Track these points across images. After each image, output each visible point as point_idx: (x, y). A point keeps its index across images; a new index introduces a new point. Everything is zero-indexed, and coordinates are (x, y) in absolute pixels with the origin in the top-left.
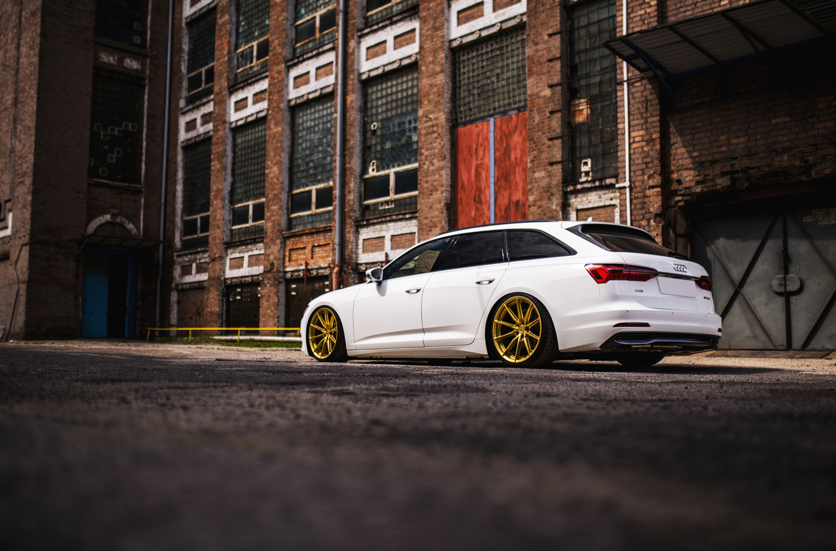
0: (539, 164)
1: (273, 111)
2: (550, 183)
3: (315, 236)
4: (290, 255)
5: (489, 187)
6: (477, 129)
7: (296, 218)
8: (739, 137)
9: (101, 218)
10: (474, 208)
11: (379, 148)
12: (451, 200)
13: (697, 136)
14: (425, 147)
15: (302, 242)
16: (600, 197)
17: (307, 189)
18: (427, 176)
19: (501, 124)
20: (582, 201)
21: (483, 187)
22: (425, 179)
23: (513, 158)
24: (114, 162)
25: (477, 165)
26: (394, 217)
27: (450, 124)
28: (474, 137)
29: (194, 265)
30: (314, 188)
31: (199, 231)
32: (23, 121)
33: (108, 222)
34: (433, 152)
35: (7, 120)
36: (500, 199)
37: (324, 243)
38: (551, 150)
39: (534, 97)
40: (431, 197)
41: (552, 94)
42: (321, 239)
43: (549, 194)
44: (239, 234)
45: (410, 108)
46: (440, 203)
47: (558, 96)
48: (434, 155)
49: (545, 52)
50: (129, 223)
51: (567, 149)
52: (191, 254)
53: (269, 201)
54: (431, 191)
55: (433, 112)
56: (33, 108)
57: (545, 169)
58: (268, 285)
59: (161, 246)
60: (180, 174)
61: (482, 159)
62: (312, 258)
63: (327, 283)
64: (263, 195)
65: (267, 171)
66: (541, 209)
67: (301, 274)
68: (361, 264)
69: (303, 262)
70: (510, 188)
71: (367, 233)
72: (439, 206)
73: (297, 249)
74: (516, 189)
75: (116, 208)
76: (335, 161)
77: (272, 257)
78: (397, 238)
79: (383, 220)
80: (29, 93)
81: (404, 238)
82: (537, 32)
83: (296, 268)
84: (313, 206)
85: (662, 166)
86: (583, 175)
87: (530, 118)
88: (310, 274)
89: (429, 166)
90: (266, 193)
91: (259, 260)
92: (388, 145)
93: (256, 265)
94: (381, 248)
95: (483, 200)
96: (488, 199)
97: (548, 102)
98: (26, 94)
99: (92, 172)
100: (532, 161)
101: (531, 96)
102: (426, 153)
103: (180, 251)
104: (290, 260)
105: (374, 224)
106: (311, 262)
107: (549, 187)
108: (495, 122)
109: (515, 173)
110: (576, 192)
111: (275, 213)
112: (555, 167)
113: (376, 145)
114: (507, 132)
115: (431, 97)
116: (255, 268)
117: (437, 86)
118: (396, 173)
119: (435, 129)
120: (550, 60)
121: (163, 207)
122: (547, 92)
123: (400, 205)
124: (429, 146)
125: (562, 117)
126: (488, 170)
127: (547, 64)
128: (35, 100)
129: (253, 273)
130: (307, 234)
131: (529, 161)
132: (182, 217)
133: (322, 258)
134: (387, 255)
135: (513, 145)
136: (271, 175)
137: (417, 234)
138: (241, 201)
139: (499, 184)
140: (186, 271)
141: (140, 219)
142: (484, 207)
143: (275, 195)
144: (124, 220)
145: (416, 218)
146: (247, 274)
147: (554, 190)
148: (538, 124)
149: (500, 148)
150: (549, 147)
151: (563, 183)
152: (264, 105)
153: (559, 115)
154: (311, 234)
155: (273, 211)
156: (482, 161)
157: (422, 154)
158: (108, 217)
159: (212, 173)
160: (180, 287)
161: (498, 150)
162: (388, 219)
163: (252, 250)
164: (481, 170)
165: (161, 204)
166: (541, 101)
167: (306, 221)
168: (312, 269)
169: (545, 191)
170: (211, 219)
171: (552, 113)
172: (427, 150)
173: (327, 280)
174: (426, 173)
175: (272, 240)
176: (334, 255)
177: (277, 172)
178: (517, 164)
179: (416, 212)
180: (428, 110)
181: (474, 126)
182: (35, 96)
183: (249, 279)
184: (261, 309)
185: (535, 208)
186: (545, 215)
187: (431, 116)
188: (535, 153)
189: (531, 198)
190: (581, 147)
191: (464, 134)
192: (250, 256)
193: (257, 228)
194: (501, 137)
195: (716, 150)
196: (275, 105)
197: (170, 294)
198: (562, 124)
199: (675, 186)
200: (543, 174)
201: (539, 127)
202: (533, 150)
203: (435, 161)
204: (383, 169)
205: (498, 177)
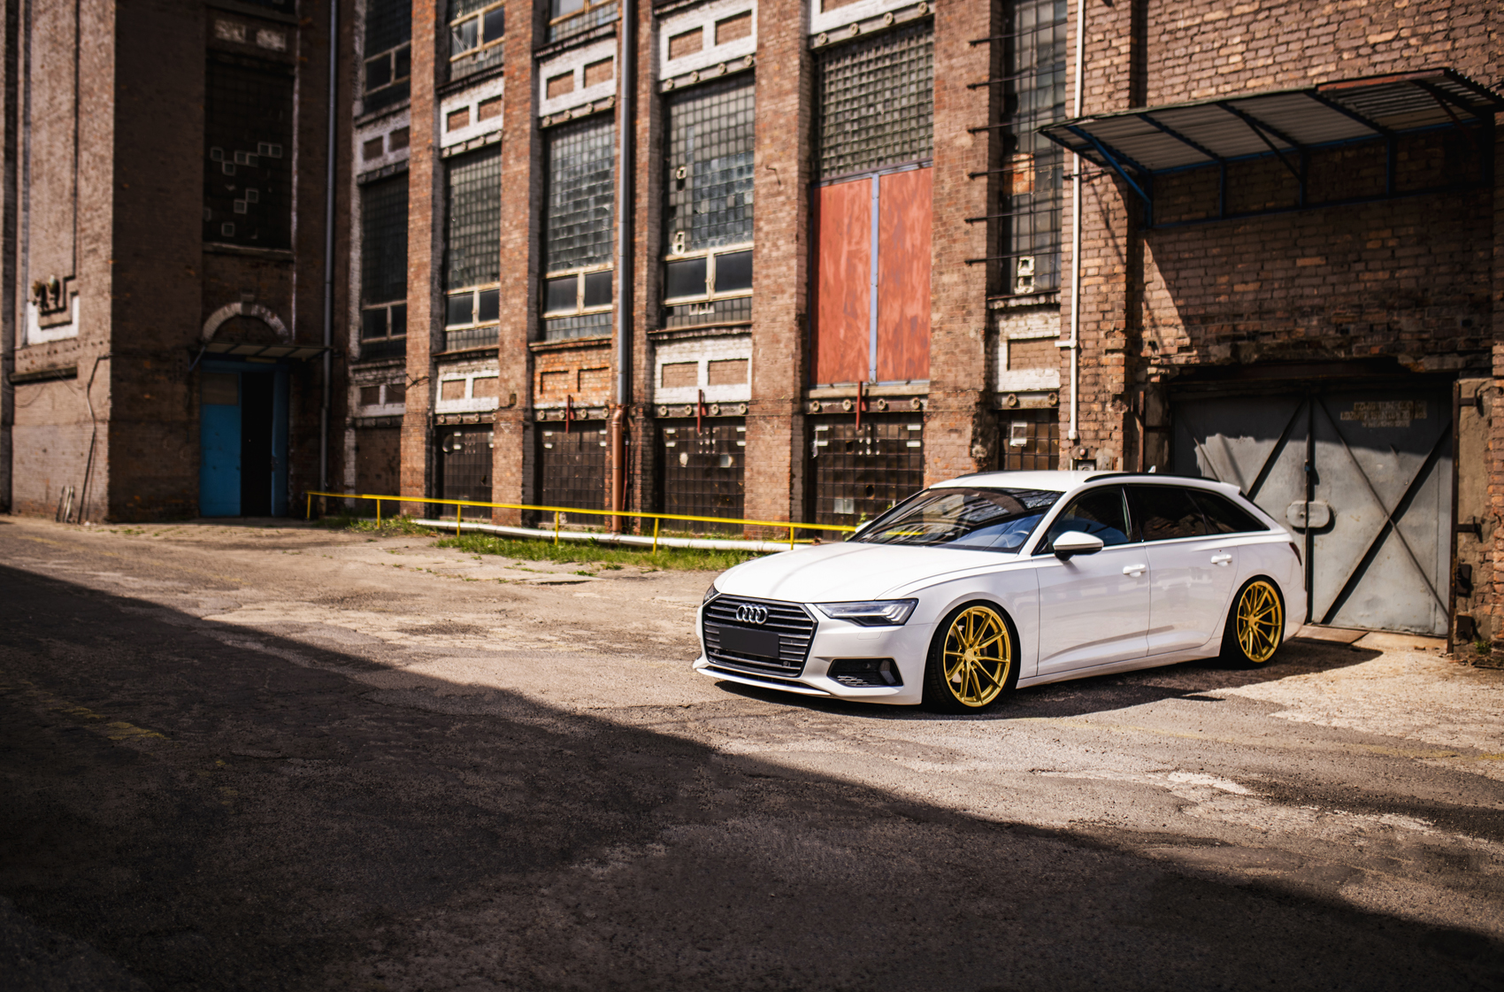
0: (950, 261)
1: (512, 135)
2: (967, 294)
3: (583, 353)
4: (542, 382)
5: (868, 290)
6: (852, 192)
7: (551, 319)
8: (1246, 283)
9: (226, 309)
10: (844, 323)
11: (689, 209)
12: (807, 308)
13: (1183, 274)
14: (765, 216)
15: (563, 363)
17: (570, 272)
18: (768, 267)
19: (891, 185)
20: (1017, 326)
21: (859, 290)
22: (764, 272)
23: (908, 245)
24: (245, 212)
25: (850, 253)
26: (714, 332)
27: (807, 181)
28: (846, 203)
29: (383, 388)
30: (581, 271)
31: (390, 330)
32: (92, 145)
33: (237, 316)
34: (777, 226)
35: (63, 139)
36: (886, 312)
37: (598, 366)
38: (970, 240)
39: (944, 146)
40: (774, 303)
41: (974, 145)
42: (593, 359)
43: (964, 312)
44: (457, 340)
45: (741, 145)
46: (788, 313)
47: (983, 149)
48: (780, 232)
49: (963, 71)
50: (272, 317)
51: (996, 238)
52: (377, 369)
53: (507, 290)
54: (774, 293)
55: (779, 159)
56: (107, 125)
57: (959, 271)
58: (507, 431)
59: (327, 355)
60: (356, 232)
61: (858, 243)
62: (579, 389)
63: (603, 432)
64: (495, 276)
65: (503, 238)
66: (950, 336)
67: (561, 415)
68: (659, 406)
69: (564, 396)
70: (903, 295)
71: (669, 354)
72: (786, 318)
73: (553, 373)
74: (913, 298)
75: (250, 291)
76: (616, 229)
77: (512, 384)
78: (718, 367)
79: (696, 334)
80: (99, 97)
81: (728, 366)
82: (952, 34)
83: (552, 405)
84: (580, 301)
85: (1127, 318)
86: (1021, 281)
87: (937, 183)
88: (575, 415)
89: (771, 251)
90: (502, 276)
91: (491, 386)
92: (705, 207)
93: (486, 396)
94: (692, 380)
95: (859, 311)
96: (866, 311)
97: (968, 158)
98: (94, 99)
99: (210, 233)
100: (939, 255)
101: (940, 144)
102: (766, 228)
103: (359, 362)
104: (542, 391)
105: (680, 340)
106: (576, 396)
107: (965, 300)
108: (879, 183)
109: (910, 270)
110: (1008, 312)
111: (517, 311)
112: (975, 267)
113: (684, 205)
114: (899, 201)
115: (776, 133)
116: (484, 400)
117: (785, 113)
118: (718, 257)
119: (782, 188)
120: (973, 87)
121: (328, 287)
122: (966, 140)
123: (724, 311)
124: (772, 216)
125: (988, 184)
126: (867, 263)
127: (968, 91)
128: (111, 111)
129: (482, 409)
130: (570, 350)
131: (933, 254)
132: (361, 304)
133: (594, 389)
134: (701, 394)
135: (909, 224)
136: (510, 246)
137: (750, 362)
138: (460, 285)
139: (885, 286)
140: (369, 397)
141: (290, 308)
142: (860, 324)
143: (516, 279)
144: (263, 310)
145: (749, 335)
146: (471, 409)
147: (973, 306)
148: (949, 194)
149: (888, 227)
150: (967, 233)
151: (988, 295)
152: (496, 123)
153: (984, 180)
154: (577, 349)
155: (514, 306)
156: (858, 247)
157: (759, 229)
158: (237, 307)
159: (410, 234)
160: (359, 424)
161: (885, 230)
162: (704, 333)
163: (479, 370)
164: (856, 261)
165: (324, 283)
166: (955, 154)
167: (569, 327)
168: (579, 409)
169: (958, 307)
170: (409, 313)
171: (973, 176)
172: (769, 222)
173: (604, 428)
174: (766, 261)
175: (512, 355)
176: (615, 387)
177: (519, 240)
178: (914, 256)
179: (749, 326)
180: (771, 155)
181: (846, 185)
182: (111, 104)
183: (474, 419)
184: (495, 470)
185: (941, 333)
186: (957, 346)
187: (776, 165)
188: (944, 241)
189: (936, 317)
190: (1018, 235)
191: (831, 197)
192: (475, 379)
193: (487, 332)
194: (889, 208)
195: (1210, 299)
196: (516, 126)
197: (343, 436)
198: (989, 195)
199: (1147, 351)
200: (955, 278)
201: (951, 199)
202: (941, 237)
203: (781, 243)
204: (696, 247)
205: (883, 274)
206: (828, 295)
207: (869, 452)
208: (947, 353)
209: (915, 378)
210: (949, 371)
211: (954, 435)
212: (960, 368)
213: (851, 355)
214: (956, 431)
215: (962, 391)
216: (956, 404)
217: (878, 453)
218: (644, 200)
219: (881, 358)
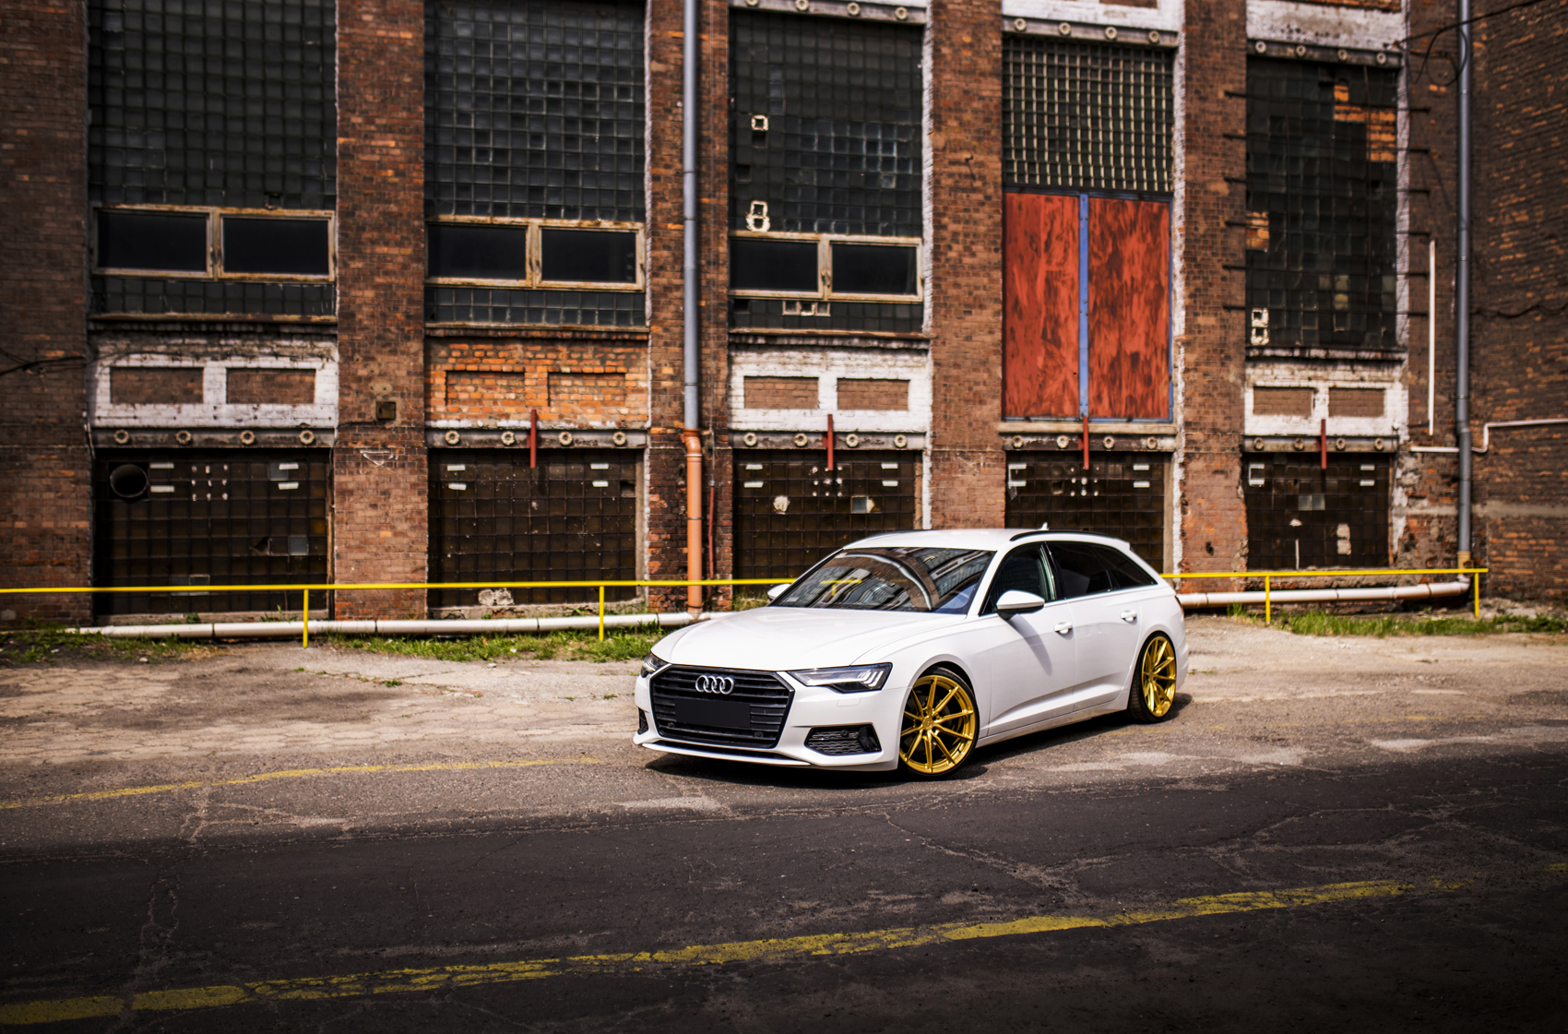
0: (1205, 303)
2: (1226, 338)
3: (561, 348)
5: (1077, 318)
6: (1050, 207)
7: (453, 287)
10: (1043, 351)
11: (777, 175)
14: (950, 213)
15: (507, 358)
16: (1293, 373)
17: (503, 219)
18: (956, 274)
20: (1263, 375)
21: (1062, 318)
23: (1126, 276)
25: (1049, 272)
28: (1044, 218)
30: (534, 223)
34: (971, 228)
36: (1100, 345)
38: (1228, 286)
39: (1197, 188)
40: (968, 318)
41: (1231, 194)
42: (587, 359)
43: (1223, 356)
46: (991, 332)
47: (1240, 200)
48: (976, 235)
49: (1219, 118)
55: (972, 149)
57: (1216, 315)
58: (379, 462)
61: (1059, 264)
62: (548, 400)
66: (1208, 378)
68: (741, 432)
70: (1121, 328)
71: (759, 364)
73: (478, 373)
74: (1134, 334)
77: (380, 385)
78: (855, 387)
81: (873, 387)
82: (1204, 78)
84: (534, 270)
86: (1254, 331)
87: (1190, 223)
89: (961, 255)
95: (1063, 339)
96: (1074, 339)
97: (1224, 205)
100: (1190, 296)
101: (1192, 184)
102: (953, 226)
104: (447, 400)
105: (784, 347)
107: (1225, 345)
108: (1089, 204)
109: (1130, 303)
110: (1256, 359)
112: (1234, 314)
113: (767, 166)
114: (1115, 227)
115: (967, 116)
117: (983, 97)
118: (838, 246)
119: (978, 184)
120: (1228, 137)
122: (1222, 188)
123: (849, 316)
124: (962, 214)
125: (1245, 236)
126: (1074, 286)
127: (1222, 140)
129: (263, 422)
130: (529, 340)
134: (831, 420)
135: (1126, 255)
137: (915, 385)
138: (148, 194)
139: (1097, 316)
142: (1064, 354)
147: (1232, 352)
148: (1204, 236)
149: (1101, 254)
150: (1224, 279)
151: (1245, 342)
153: (1240, 230)
154: (549, 340)
156: (1061, 268)
161: (1096, 256)
164: (1059, 284)
166: (1211, 199)
167: (503, 304)
169: (1215, 351)
171: (1229, 222)
172: (957, 221)
174: (954, 267)
175: (380, 337)
178: (1134, 289)
180: (958, 140)
181: (1043, 197)
185: (1197, 374)
186: (1215, 388)
187: (967, 155)
188: (1199, 282)
189: (1190, 357)
190: (1252, 288)
191: (1020, 207)
193: (254, 290)
194: (1102, 234)
198: (1244, 246)
200: (1211, 321)
201: (1206, 242)
202: (1195, 278)
203: (978, 248)
204: (791, 226)
205: (1095, 304)
206: (1020, 317)
207: (1084, 493)
208: (1203, 395)
209: (1137, 416)
210: (1207, 413)
211: (1220, 477)
212: (1219, 410)
213: (1053, 388)
214: (1221, 472)
215: (1224, 433)
216: (1218, 446)
217: (1096, 494)
218: (719, 148)
219: (1094, 393)
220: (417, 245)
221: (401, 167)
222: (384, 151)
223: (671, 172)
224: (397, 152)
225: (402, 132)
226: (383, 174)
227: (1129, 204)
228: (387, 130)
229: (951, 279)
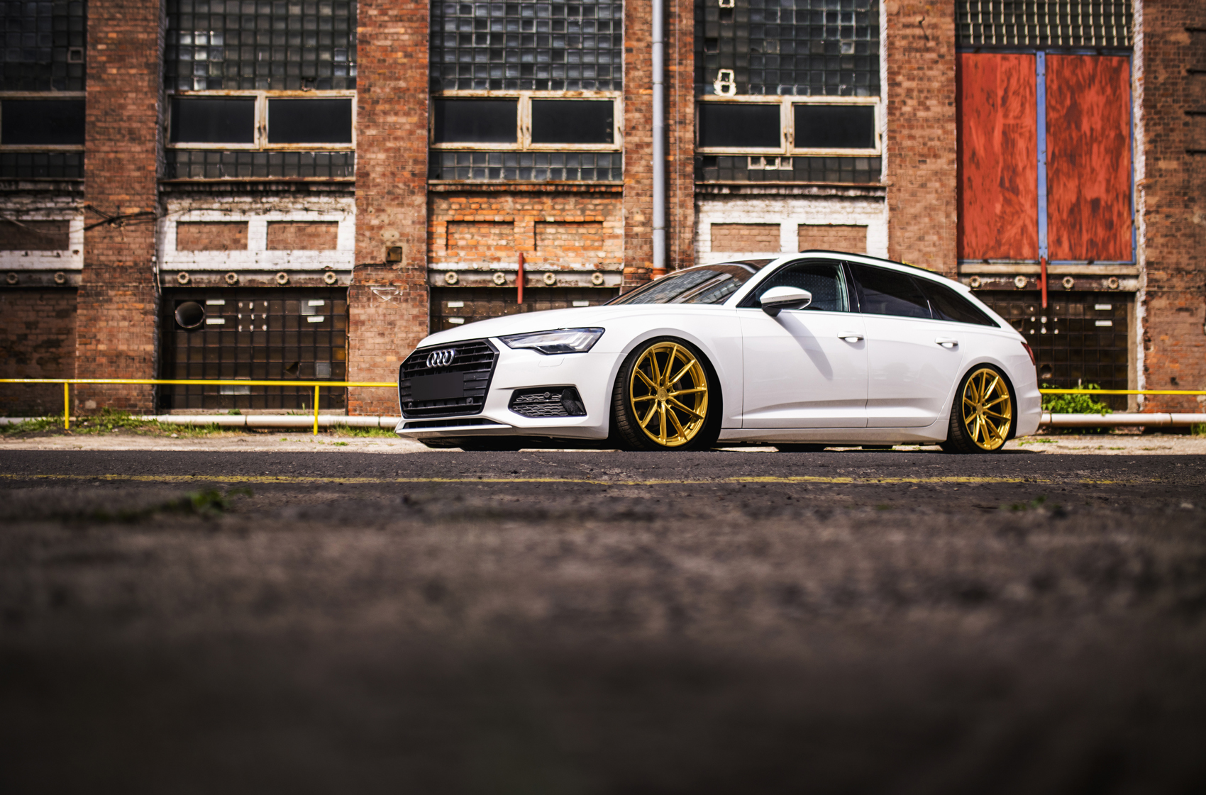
0: (1166, 148)
2: (1189, 182)
3: (546, 200)
4: (447, 233)
5: (1035, 168)
6: (1006, 65)
10: (1001, 198)
11: (742, 46)
14: (904, 71)
15: (499, 210)
17: (498, 93)
18: (911, 127)
19: (1063, 65)
21: (1019, 165)
23: (1085, 127)
25: (1006, 126)
28: (1000, 75)
30: (525, 95)
34: (925, 85)
36: (1058, 192)
37: (579, 219)
38: (1190, 131)
39: (1157, 39)
40: (923, 166)
41: (1192, 43)
42: (569, 210)
43: (1186, 198)
47: (1203, 48)
53: (377, 103)
55: (926, 13)
57: (1178, 159)
58: (386, 298)
61: (1016, 118)
62: (535, 246)
66: (1171, 220)
67: (498, 279)
69: (506, 254)
70: (1080, 176)
71: (724, 212)
74: (1094, 181)
78: (814, 231)
81: (832, 232)
83: (476, 266)
88: (527, 280)
89: (915, 110)
94: (766, 245)
95: (1021, 187)
96: (1032, 187)
97: (1185, 54)
100: (1153, 142)
102: (907, 83)
104: (447, 246)
105: (746, 197)
107: (1188, 188)
108: (1046, 61)
109: (1090, 152)
112: (1196, 158)
113: (733, 38)
114: (1073, 81)
118: (798, 107)
119: (931, 44)
122: (1183, 38)
123: (810, 169)
124: (916, 72)
126: (1032, 137)
130: (518, 194)
133: (569, 248)
135: (1085, 107)
137: (871, 229)
139: (1056, 165)
142: (1022, 200)
143: (400, 90)
145: (873, 198)
147: (1196, 194)
148: (1164, 84)
149: (1058, 107)
150: (1186, 124)
154: (535, 193)
156: (1018, 121)
157: (897, 84)
161: (1054, 109)
163: (285, 210)
164: (1016, 136)
166: (1171, 48)
167: (497, 164)
168: (540, 272)
169: (1178, 193)
171: (1191, 72)
172: (911, 78)
174: (909, 120)
178: (1093, 139)
181: (999, 57)
186: (1178, 229)
187: (920, 18)
188: (1159, 128)
191: (976, 66)
192: (271, 223)
194: (1060, 88)
200: (1174, 165)
201: (1166, 89)
202: (1155, 124)
203: (932, 102)
204: (756, 90)
205: (1053, 153)
206: (978, 166)
207: (1044, 331)
208: (1166, 236)
209: (1099, 258)
210: (1170, 253)
211: (1184, 315)
212: (1183, 251)
213: (1012, 232)
214: (1186, 310)
215: (1188, 273)
216: (1183, 284)
217: (1056, 332)
218: (686, 22)
219: (1053, 237)
220: (422, 115)
221: (409, 49)
222: (395, 37)
223: (642, 45)
224: (406, 37)
225: (410, 20)
226: (394, 55)
227: (1087, 59)
228: (398, 19)
229: (906, 132)
